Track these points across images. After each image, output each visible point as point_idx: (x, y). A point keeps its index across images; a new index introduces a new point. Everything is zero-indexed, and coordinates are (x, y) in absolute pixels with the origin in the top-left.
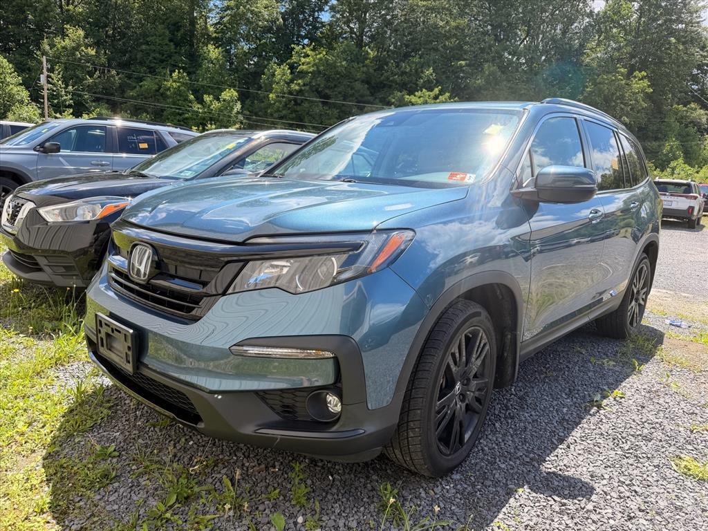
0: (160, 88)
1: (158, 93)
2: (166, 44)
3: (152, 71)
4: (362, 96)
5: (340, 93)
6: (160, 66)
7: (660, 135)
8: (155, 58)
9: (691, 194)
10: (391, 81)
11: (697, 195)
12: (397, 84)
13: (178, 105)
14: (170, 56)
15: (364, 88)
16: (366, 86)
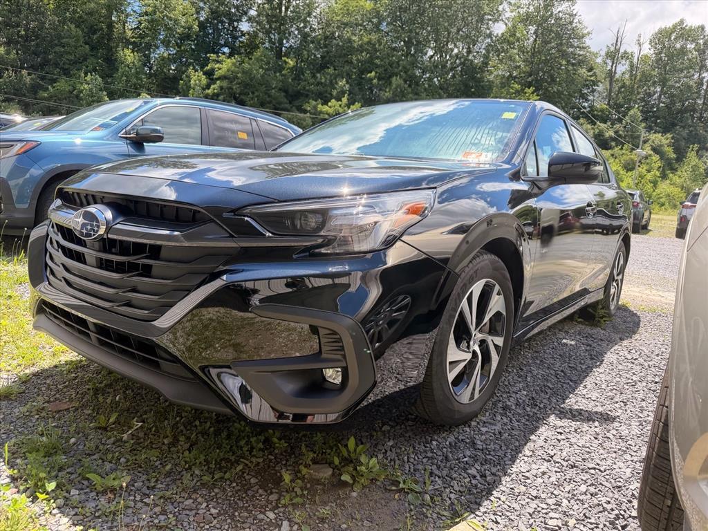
0: (74, 90)
1: (72, 95)
2: (81, 46)
3: (66, 73)
4: (280, 103)
6: (74, 67)
8: (69, 60)
12: (312, 94)
14: (86, 58)
15: (281, 96)
16: (283, 94)
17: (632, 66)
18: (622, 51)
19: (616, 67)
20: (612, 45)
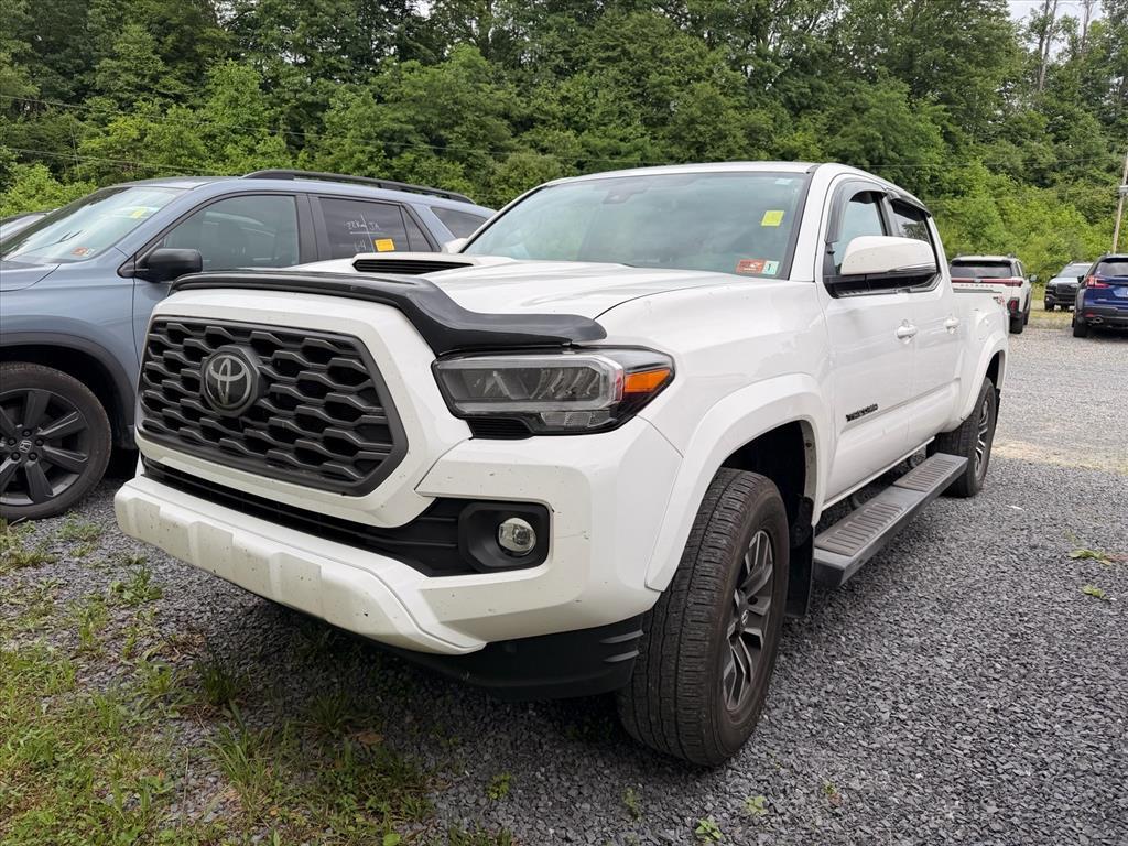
0: (143, 136)
1: (140, 144)
2: (148, 59)
3: (127, 106)
4: (501, 139)
5: (463, 134)
6: (138, 96)
7: (962, 187)
8: (128, 84)
9: (1013, 279)
10: (547, 113)
11: (1022, 279)
12: (554, 119)
13: (179, 165)
14: (155, 79)
15: (503, 127)
16: (506, 122)
17: (1074, 42)
18: (1058, 16)
19: (1048, 45)
20: (1041, 7)
